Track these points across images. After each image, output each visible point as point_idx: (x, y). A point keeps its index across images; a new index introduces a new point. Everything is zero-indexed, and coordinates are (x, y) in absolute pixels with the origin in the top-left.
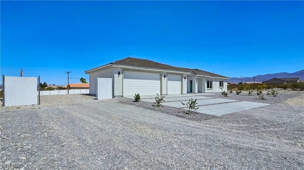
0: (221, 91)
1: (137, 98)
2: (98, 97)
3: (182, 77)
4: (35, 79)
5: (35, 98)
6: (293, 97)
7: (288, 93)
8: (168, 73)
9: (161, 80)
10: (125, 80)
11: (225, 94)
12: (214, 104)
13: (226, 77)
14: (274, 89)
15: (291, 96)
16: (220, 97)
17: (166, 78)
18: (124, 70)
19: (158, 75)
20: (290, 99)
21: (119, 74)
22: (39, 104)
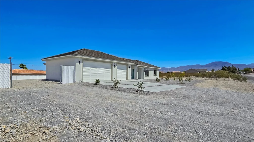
0: (155, 78)
1: (97, 82)
2: (62, 81)
3: (127, 66)
4: (8, 65)
5: (8, 82)
6: (200, 82)
7: (199, 80)
8: (117, 63)
9: (112, 69)
10: (84, 68)
11: (158, 80)
12: (152, 86)
13: (159, 67)
14: (191, 77)
15: (199, 82)
16: (155, 82)
17: (115, 67)
18: (83, 59)
19: (109, 65)
20: (198, 83)
21: (79, 62)
22: (11, 87)
